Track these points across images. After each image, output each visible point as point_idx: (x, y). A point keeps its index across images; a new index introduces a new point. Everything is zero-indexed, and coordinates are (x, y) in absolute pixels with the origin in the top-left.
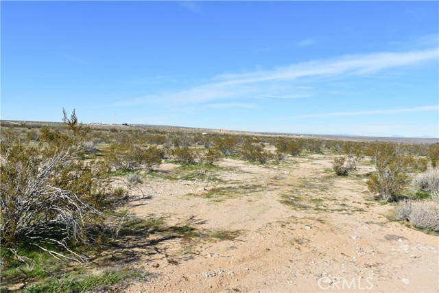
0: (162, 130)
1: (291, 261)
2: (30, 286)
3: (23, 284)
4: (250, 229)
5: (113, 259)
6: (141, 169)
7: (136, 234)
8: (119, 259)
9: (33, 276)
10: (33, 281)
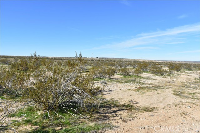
0: (113, 60)
1: (182, 124)
2: (64, 129)
3: (61, 127)
4: (159, 107)
5: (97, 118)
6: (106, 78)
7: (107, 107)
8: (100, 119)
9: (65, 124)
10: (65, 126)
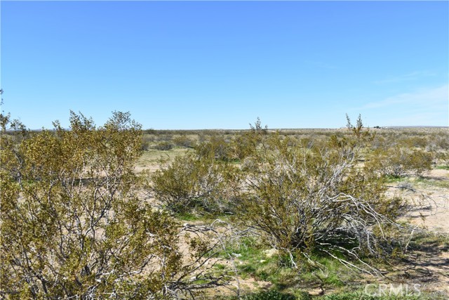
2: (329, 294)
3: (321, 290)
5: (407, 276)
6: (409, 176)
7: (425, 249)
8: (414, 277)
9: (329, 284)
10: (330, 288)
